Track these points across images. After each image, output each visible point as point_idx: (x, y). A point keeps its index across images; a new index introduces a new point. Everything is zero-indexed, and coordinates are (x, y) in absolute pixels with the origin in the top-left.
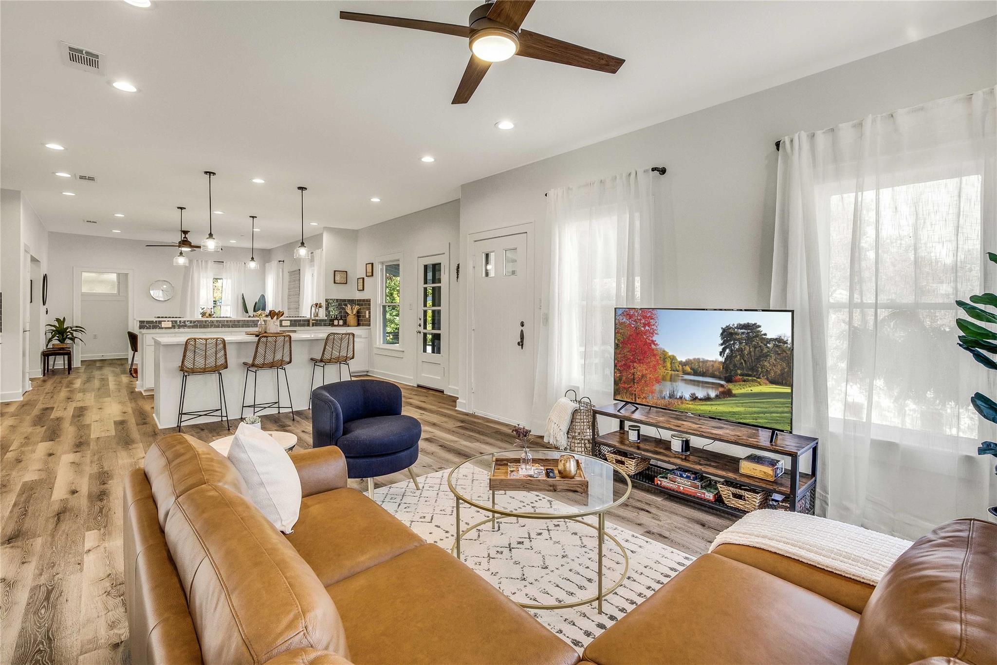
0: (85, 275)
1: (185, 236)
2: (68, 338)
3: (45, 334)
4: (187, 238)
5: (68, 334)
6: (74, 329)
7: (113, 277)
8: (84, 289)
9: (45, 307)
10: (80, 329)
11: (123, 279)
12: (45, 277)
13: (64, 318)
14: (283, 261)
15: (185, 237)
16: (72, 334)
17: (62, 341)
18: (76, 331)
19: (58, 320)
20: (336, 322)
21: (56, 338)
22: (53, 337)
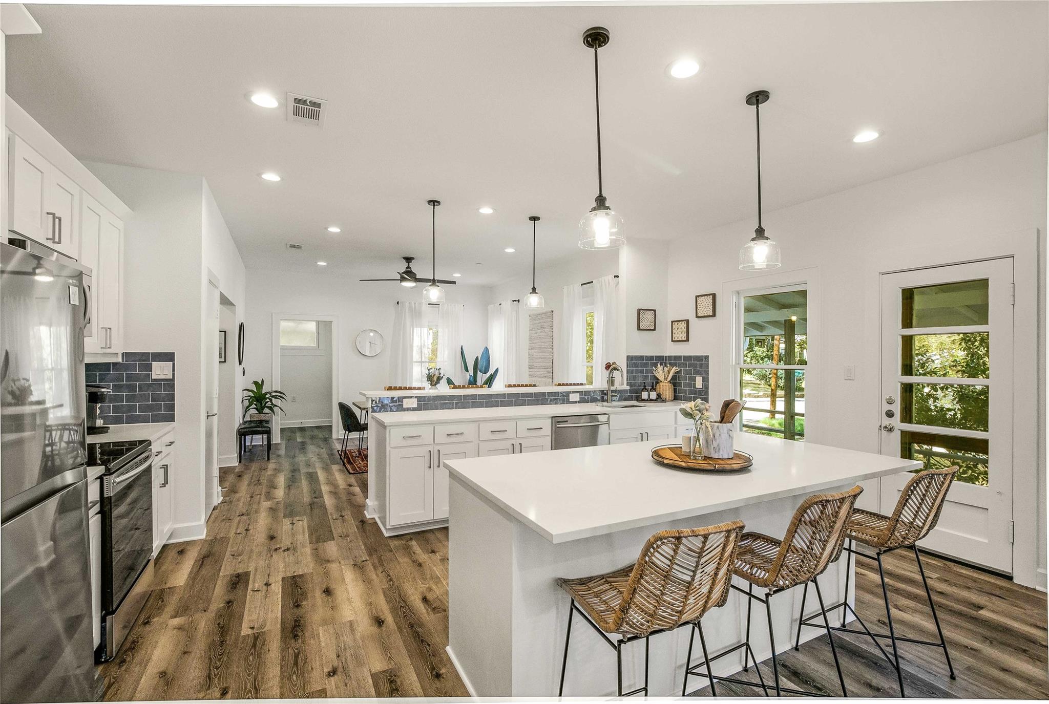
0: (284, 324)
1: (409, 265)
2: (267, 407)
3: (242, 402)
4: (410, 268)
5: (268, 400)
6: (274, 394)
7: (312, 326)
8: (283, 342)
9: (242, 367)
10: (280, 395)
11: (325, 328)
12: (241, 326)
13: (263, 379)
14: (519, 301)
15: (408, 267)
16: (271, 400)
17: (260, 410)
18: (275, 397)
19: (256, 383)
20: (645, 395)
21: (254, 406)
22: (250, 405)
